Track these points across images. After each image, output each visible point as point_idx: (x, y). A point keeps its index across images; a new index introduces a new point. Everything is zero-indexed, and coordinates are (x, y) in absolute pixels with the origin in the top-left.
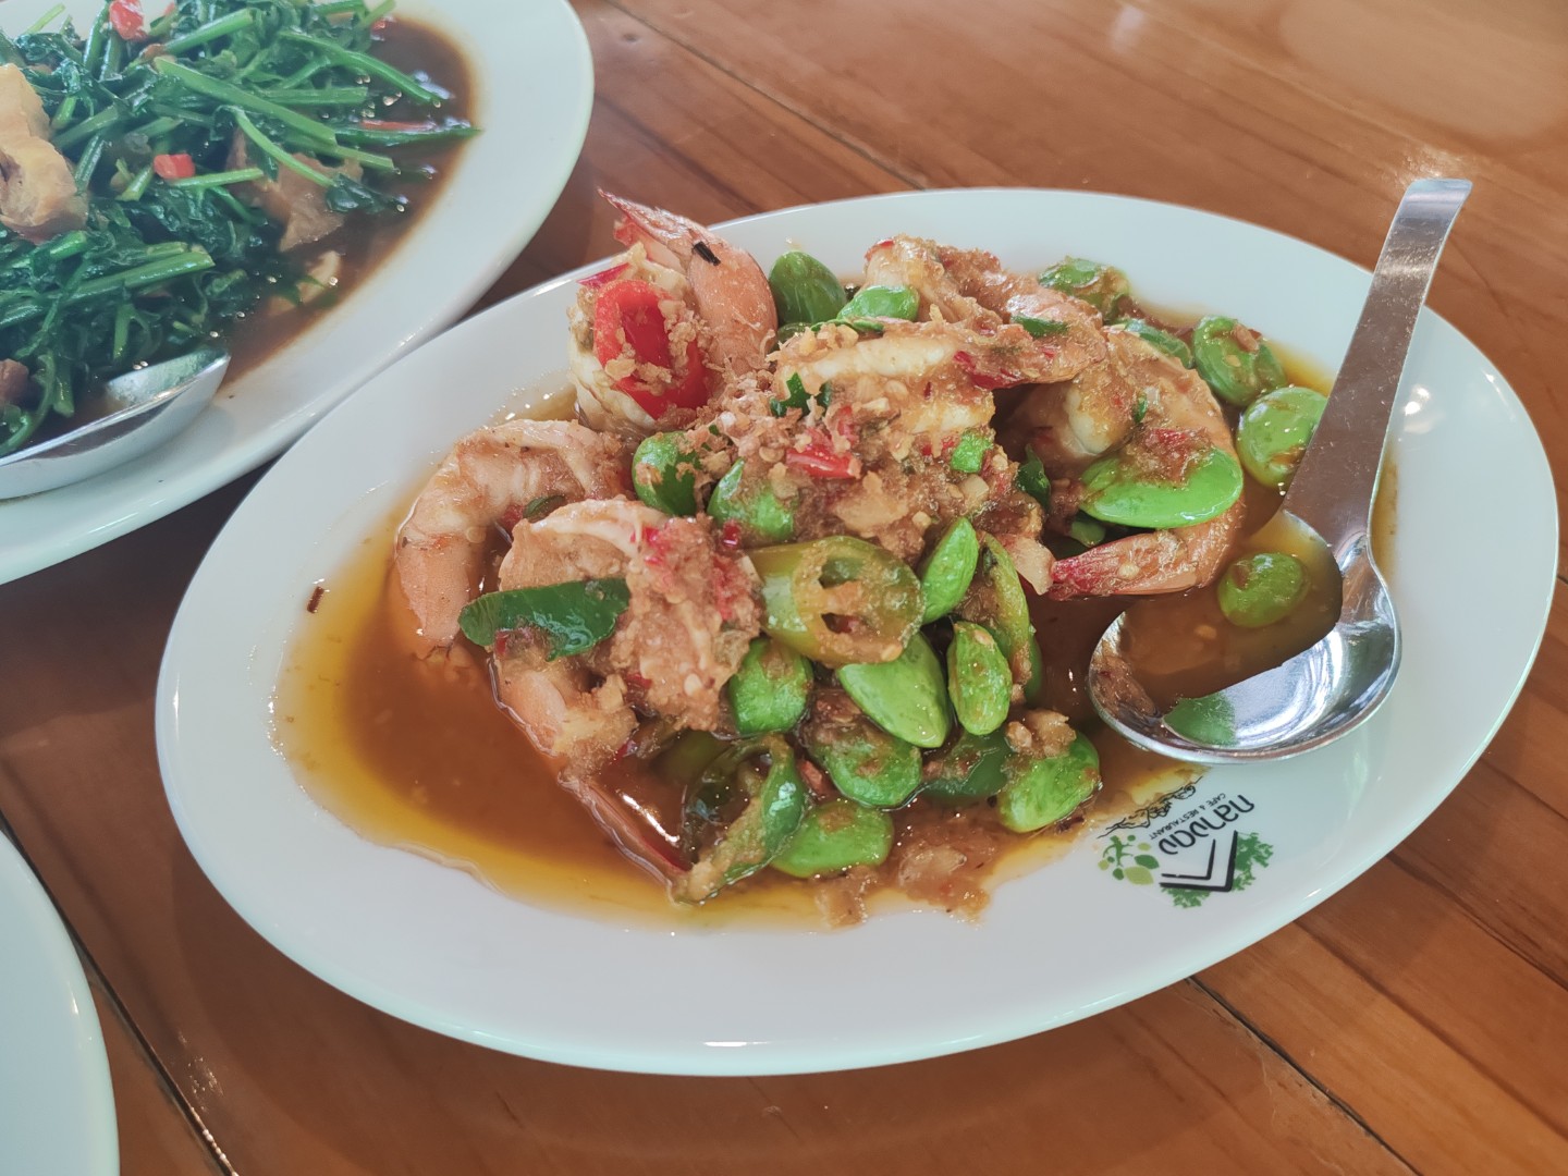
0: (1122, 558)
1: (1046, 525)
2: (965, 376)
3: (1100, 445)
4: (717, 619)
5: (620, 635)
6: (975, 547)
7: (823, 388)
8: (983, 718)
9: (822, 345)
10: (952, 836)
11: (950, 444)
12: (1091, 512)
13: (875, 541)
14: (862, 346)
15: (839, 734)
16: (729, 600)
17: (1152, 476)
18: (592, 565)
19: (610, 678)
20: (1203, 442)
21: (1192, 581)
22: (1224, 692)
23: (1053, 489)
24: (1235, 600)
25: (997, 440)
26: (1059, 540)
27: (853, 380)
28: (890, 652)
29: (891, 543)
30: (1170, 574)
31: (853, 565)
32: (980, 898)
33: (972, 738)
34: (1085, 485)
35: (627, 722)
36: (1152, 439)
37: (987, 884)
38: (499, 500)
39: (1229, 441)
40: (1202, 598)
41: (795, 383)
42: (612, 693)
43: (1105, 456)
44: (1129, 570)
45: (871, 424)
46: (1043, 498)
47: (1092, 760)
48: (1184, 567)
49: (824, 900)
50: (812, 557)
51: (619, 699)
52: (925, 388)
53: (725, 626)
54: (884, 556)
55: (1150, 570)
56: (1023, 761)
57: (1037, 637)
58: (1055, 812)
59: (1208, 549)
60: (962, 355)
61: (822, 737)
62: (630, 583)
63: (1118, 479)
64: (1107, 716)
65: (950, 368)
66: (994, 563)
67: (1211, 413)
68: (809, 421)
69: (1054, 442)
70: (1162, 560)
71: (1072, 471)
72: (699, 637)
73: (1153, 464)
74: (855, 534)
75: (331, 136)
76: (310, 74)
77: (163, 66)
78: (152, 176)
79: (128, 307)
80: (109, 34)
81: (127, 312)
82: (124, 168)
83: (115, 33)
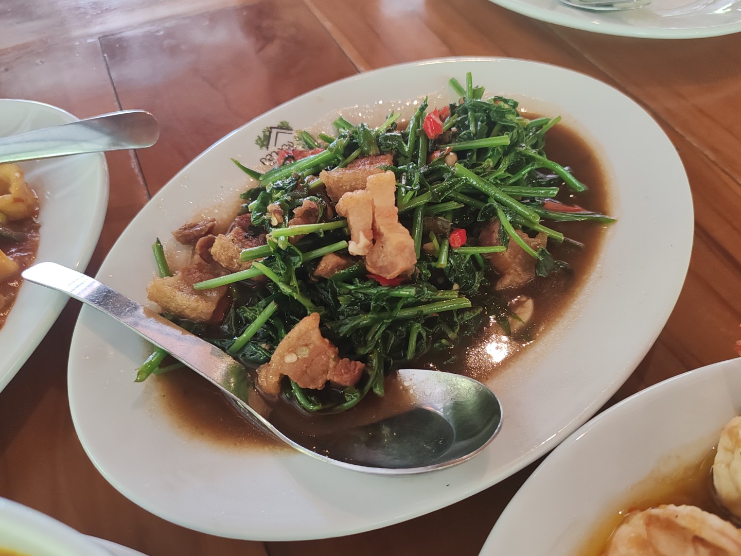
75: (538, 220)
76: (525, 172)
77: (459, 168)
78: (450, 247)
79: (417, 325)
80: (420, 134)
81: (417, 328)
82: (435, 242)
83: (424, 133)
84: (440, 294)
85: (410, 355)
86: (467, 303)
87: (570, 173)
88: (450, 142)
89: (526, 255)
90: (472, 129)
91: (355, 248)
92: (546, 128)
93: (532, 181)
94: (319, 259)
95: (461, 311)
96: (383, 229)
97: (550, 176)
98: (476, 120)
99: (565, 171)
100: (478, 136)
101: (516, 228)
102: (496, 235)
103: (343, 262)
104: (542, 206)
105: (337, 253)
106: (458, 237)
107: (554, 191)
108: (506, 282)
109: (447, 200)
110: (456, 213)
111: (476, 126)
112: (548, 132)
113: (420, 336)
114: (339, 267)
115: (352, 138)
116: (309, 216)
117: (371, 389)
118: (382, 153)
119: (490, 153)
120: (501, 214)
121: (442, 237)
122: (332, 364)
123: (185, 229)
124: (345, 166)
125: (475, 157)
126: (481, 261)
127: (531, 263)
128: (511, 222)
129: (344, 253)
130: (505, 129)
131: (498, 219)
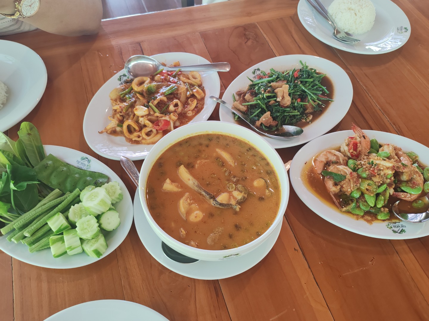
0: (403, 195)
1: (395, 187)
2: (393, 168)
3: (405, 180)
4: (355, 185)
5: (342, 182)
6: (386, 187)
7: (376, 164)
8: (379, 206)
9: (378, 159)
10: (371, 216)
11: (388, 174)
12: (401, 188)
13: (375, 183)
14: (382, 161)
15: (362, 201)
16: (357, 183)
17: (410, 187)
18: (342, 173)
19: (339, 186)
20: (418, 185)
21: (410, 200)
22: (408, 214)
23: (397, 183)
24: (415, 205)
25: (393, 176)
26: (396, 190)
27: (380, 164)
28: (372, 195)
29: (377, 184)
30: (408, 199)
31: (372, 184)
32: (372, 223)
33: (377, 207)
34: (401, 184)
35: (339, 190)
36: (412, 182)
37: (373, 222)
38: (330, 159)
39: (423, 185)
40: (410, 203)
41: (372, 162)
42: (339, 187)
43: (405, 181)
44: (403, 196)
45: (380, 170)
46: (396, 184)
47: (389, 215)
48: (410, 198)
49: (355, 217)
50: (368, 182)
51: (339, 188)
52: (388, 168)
53: (356, 185)
54: (375, 185)
55: (405, 197)
56: (382, 212)
57: (388, 200)
58: (383, 219)
59: (413, 197)
60: (394, 166)
61: (360, 201)
62: (346, 177)
63: (406, 185)
64: (393, 211)
65: (392, 167)
66: (387, 190)
67: (422, 181)
68: (373, 167)
69: (400, 177)
70: (407, 196)
71: (401, 182)
72: (352, 185)
73: (411, 185)
74: (373, 181)
75: (316, 99)
76: (315, 87)
77: (301, 85)
78: (297, 102)
79: (288, 117)
80: (293, 76)
81: (288, 118)
82: (295, 100)
83: (294, 76)
84: (294, 111)
85: (286, 122)
86: (299, 114)
87: (326, 89)
88: (299, 79)
89: (312, 105)
90: (305, 76)
91: (278, 100)
92: (322, 77)
93: (317, 90)
94: (269, 101)
95: (297, 115)
96: (285, 96)
97: (321, 89)
98: (306, 74)
99: (324, 88)
100: (306, 78)
101: (311, 100)
102: (307, 101)
103: (275, 102)
104: (318, 96)
105: (274, 100)
106: (299, 100)
107: (321, 92)
108: (307, 111)
109: (298, 92)
110: (299, 95)
111: (306, 75)
112: (322, 78)
113: (288, 119)
114: (274, 103)
115: (278, 76)
116: (269, 92)
117: (278, 128)
118: (284, 80)
119: (308, 82)
120: (308, 96)
121: (296, 99)
122: (272, 121)
123: (238, 92)
124: (276, 82)
125: (304, 83)
126: (303, 106)
127: (313, 108)
128: (310, 98)
129: (275, 100)
130: (312, 77)
131: (308, 97)
